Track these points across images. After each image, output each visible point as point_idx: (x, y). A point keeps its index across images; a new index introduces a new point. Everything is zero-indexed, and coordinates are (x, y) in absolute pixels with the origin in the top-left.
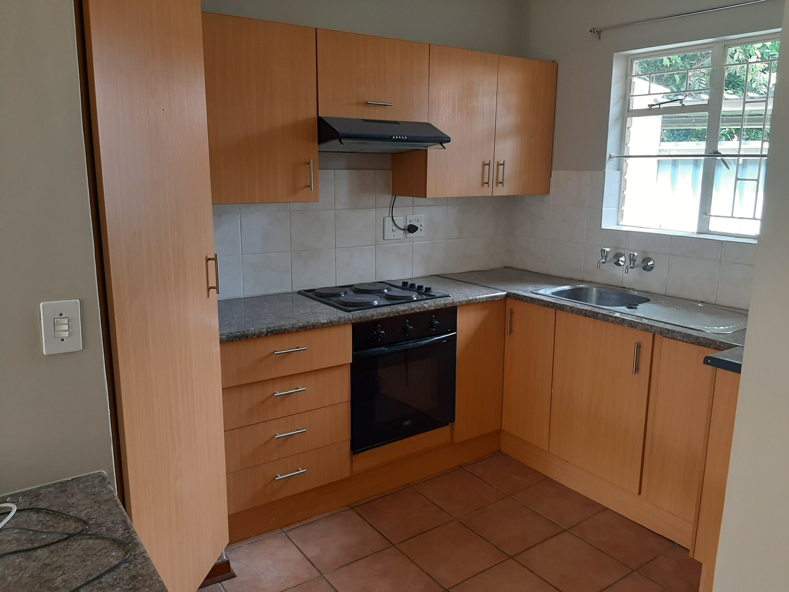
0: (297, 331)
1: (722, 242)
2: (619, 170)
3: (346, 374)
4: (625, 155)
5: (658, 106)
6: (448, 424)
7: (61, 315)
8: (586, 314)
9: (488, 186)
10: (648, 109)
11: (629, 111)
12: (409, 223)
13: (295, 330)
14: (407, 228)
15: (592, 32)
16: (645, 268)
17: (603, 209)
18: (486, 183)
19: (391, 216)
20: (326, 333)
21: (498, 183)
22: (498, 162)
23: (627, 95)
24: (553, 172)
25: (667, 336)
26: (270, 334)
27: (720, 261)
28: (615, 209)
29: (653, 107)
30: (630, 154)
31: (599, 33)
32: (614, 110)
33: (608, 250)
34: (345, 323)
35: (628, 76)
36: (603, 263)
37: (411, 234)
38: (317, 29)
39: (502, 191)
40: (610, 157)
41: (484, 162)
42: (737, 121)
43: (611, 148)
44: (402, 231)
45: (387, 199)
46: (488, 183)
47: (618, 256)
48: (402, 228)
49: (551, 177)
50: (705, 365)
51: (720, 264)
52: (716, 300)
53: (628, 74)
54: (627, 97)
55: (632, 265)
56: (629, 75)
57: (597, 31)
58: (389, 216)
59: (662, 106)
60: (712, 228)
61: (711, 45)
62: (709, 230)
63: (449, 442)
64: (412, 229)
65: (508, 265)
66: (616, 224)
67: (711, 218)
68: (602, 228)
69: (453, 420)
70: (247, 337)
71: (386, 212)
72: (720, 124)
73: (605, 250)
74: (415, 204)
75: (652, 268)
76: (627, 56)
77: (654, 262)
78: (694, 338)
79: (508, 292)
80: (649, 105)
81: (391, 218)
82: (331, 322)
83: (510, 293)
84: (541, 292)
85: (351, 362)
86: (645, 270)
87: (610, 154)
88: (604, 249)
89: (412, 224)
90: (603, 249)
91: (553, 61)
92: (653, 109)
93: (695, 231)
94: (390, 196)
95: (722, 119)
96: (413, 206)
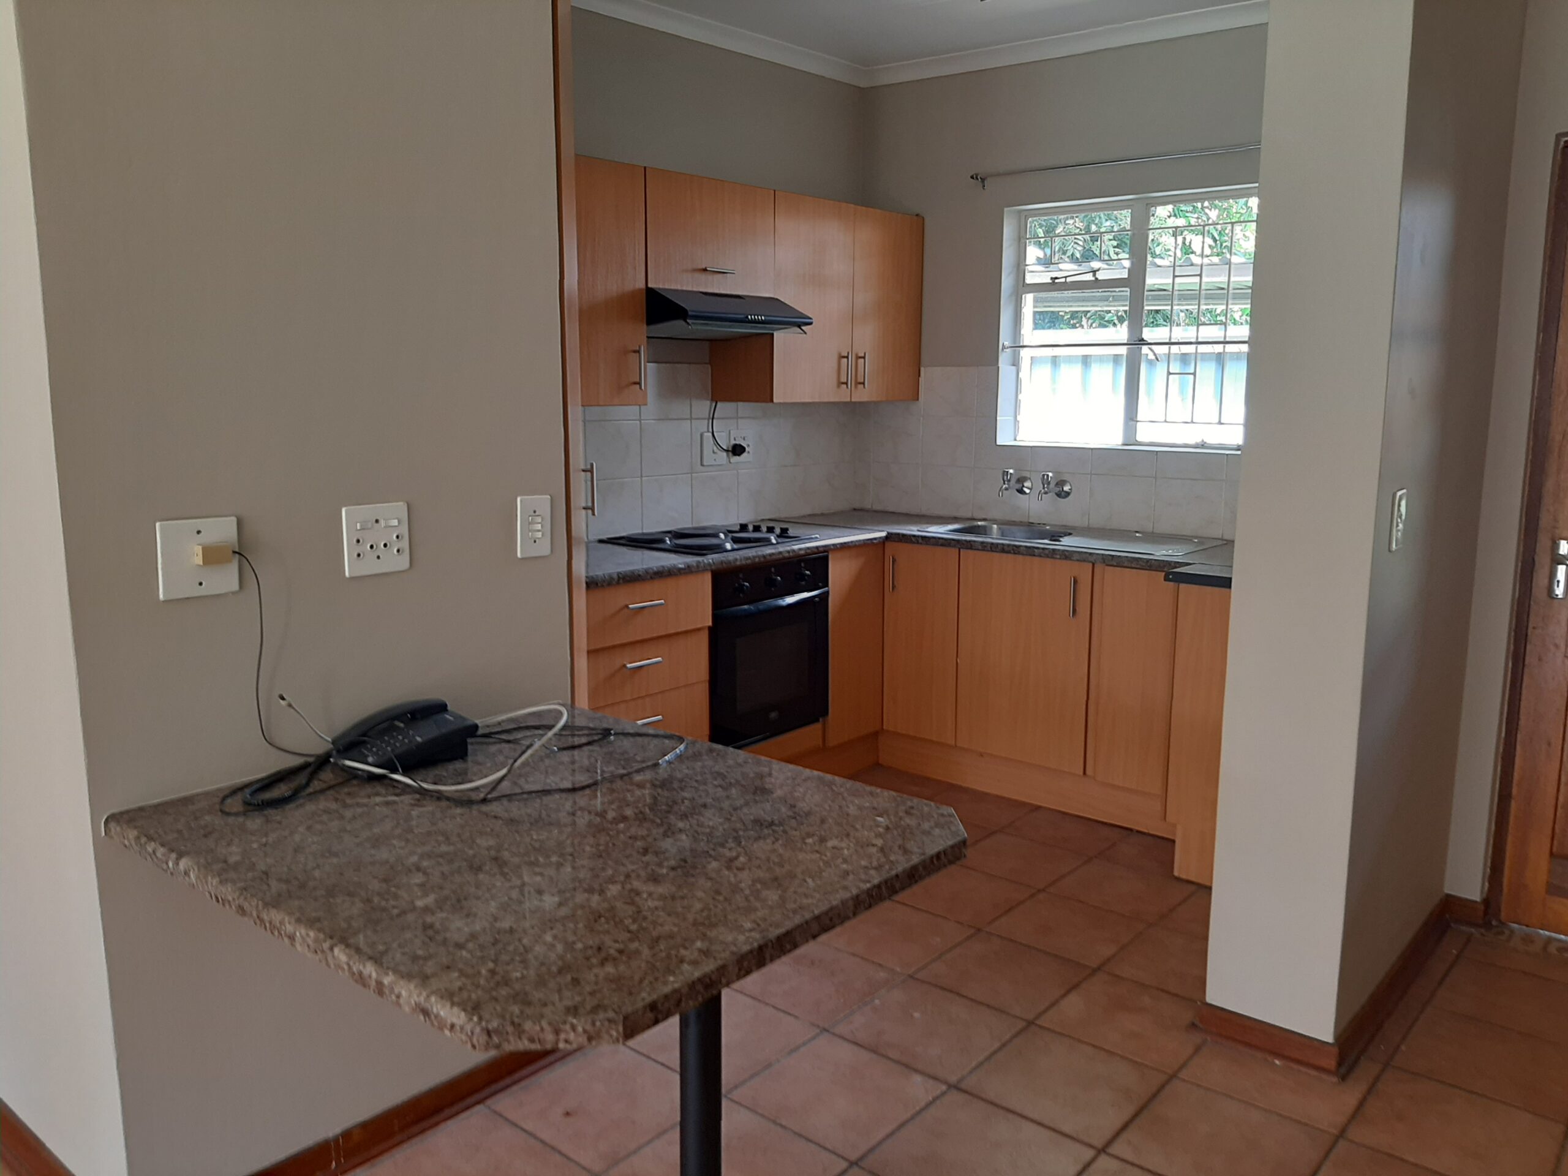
0: (651, 578)
1: (1157, 454)
2: (1014, 365)
3: (703, 640)
4: (1021, 344)
5: (1063, 280)
6: (817, 720)
7: (535, 512)
8: (1003, 549)
9: (847, 387)
10: (1050, 283)
11: (1024, 284)
12: (733, 442)
13: (649, 577)
14: (730, 449)
15: (973, 178)
16: (1059, 495)
17: (998, 418)
18: (843, 383)
19: (711, 430)
20: (683, 582)
21: (857, 383)
22: (857, 355)
23: (1021, 264)
24: (922, 369)
25: (1111, 563)
26: (621, 581)
27: (1156, 478)
28: (1012, 418)
29: (1057, 281)
30: (1025, 344)
31: (983, 180)
32: (1007, 282)
33: (1011, 471)
34: (704, 570)
35: (1022, 239)
36: (1006, 489)
37: (737, 457)
38: (647, 169)
39: (861, 395)
40: (1004, 347)
41: (840, 354)
42: (1164, 298)
43: (1005, 339)
44: (725, 454)
45: (703, 407)
46: (846, 383)
47: (1021, 480)
48: (725, 448)
49: (919, 376)
50: (1167, 583)
51: (1156, 481)
52: (1153, 528)
53: (1021, 236)
54: (1022, 267)
55: (1046, 489)
56: (1023, 237)
57: (981, 178)
58: (708, 431)
59: (1069, 279)
60: (1140, 437)
61: (1130, 203)
62: (1136, 441)
63: (821, 746)
64: (737, 450)
65: (857, 505)
66: (1013, 438)
67: (1138, 423)
68: (998, 443)
69: (825, 712)
70: (597, 584)
71: (703, 425)
72: (1145, 303)
73: (1008, 472)
74: (739, 415)
75: (1068, 494)
76: (1020, 211)
77: (1071, 485)
78: (1143, 562)
79: (888, 533)
80: (1052, 278)
81: (710, 434)
82: (688, 567)
83: (892, 534)
84: (930, 529)
85: (710, 624)
86: (1060, 497)
87: (1003, 344)
88: (1007, 470)
89: (737, 443)
90: (1005, 471)
91: (917, 215)
92: (1056, 283)
93: (1120, 443)
94: (708, 403)
95: (1147, 295)
96: (737, 418)
